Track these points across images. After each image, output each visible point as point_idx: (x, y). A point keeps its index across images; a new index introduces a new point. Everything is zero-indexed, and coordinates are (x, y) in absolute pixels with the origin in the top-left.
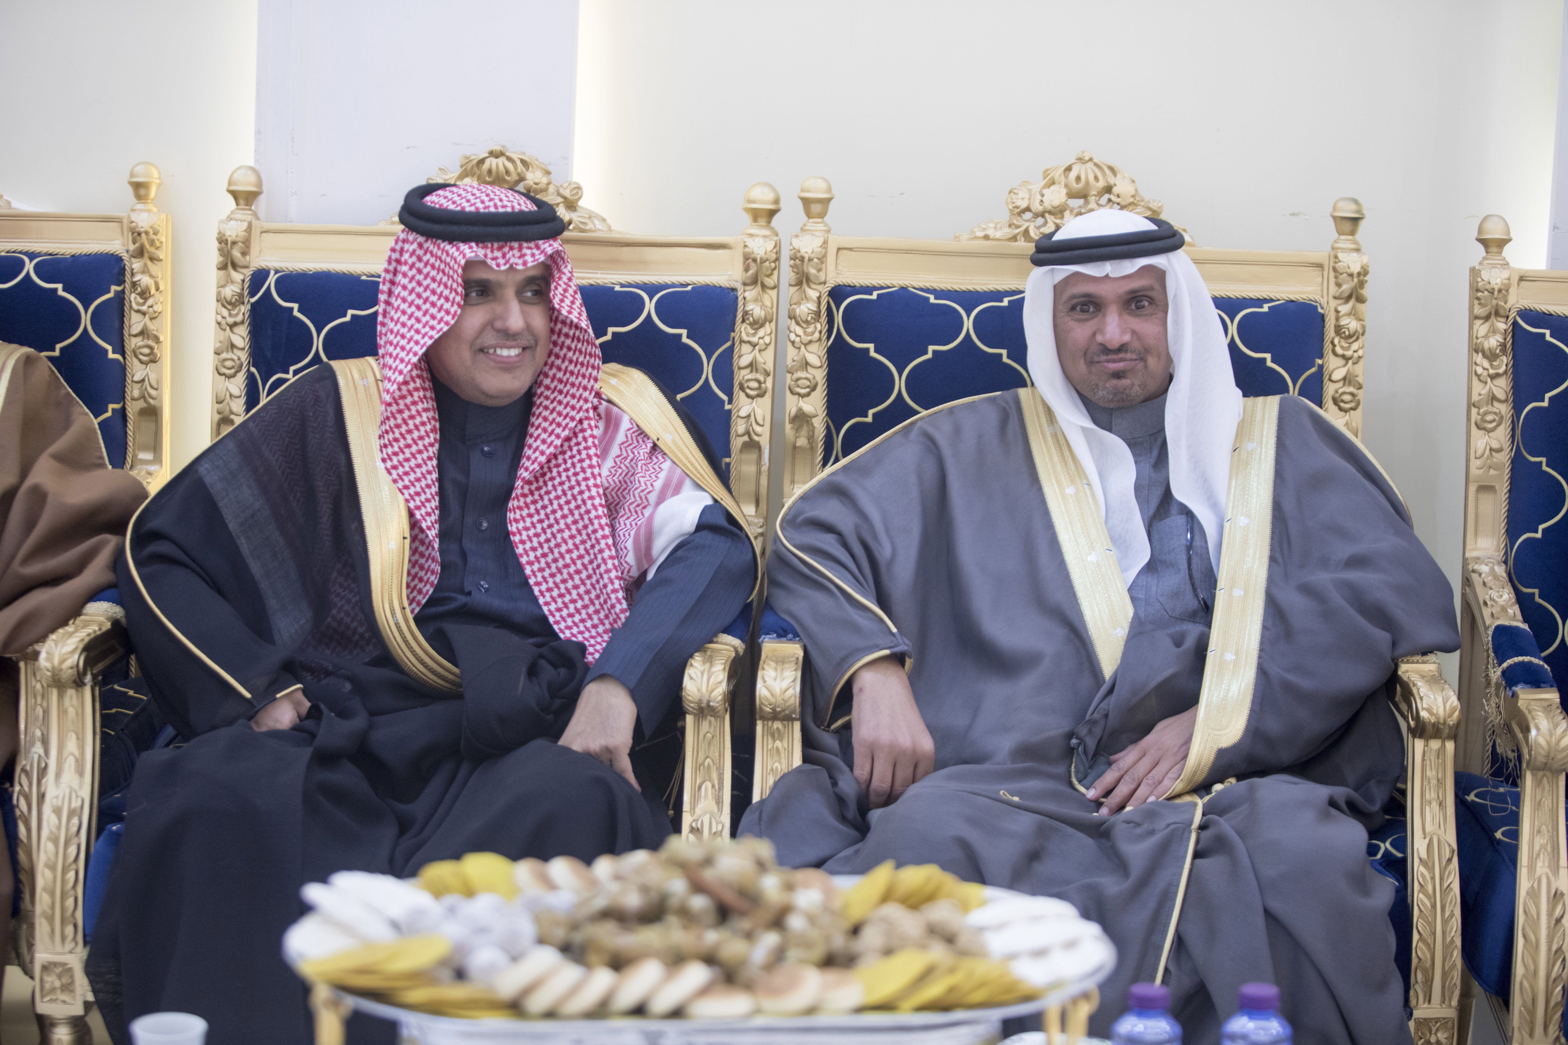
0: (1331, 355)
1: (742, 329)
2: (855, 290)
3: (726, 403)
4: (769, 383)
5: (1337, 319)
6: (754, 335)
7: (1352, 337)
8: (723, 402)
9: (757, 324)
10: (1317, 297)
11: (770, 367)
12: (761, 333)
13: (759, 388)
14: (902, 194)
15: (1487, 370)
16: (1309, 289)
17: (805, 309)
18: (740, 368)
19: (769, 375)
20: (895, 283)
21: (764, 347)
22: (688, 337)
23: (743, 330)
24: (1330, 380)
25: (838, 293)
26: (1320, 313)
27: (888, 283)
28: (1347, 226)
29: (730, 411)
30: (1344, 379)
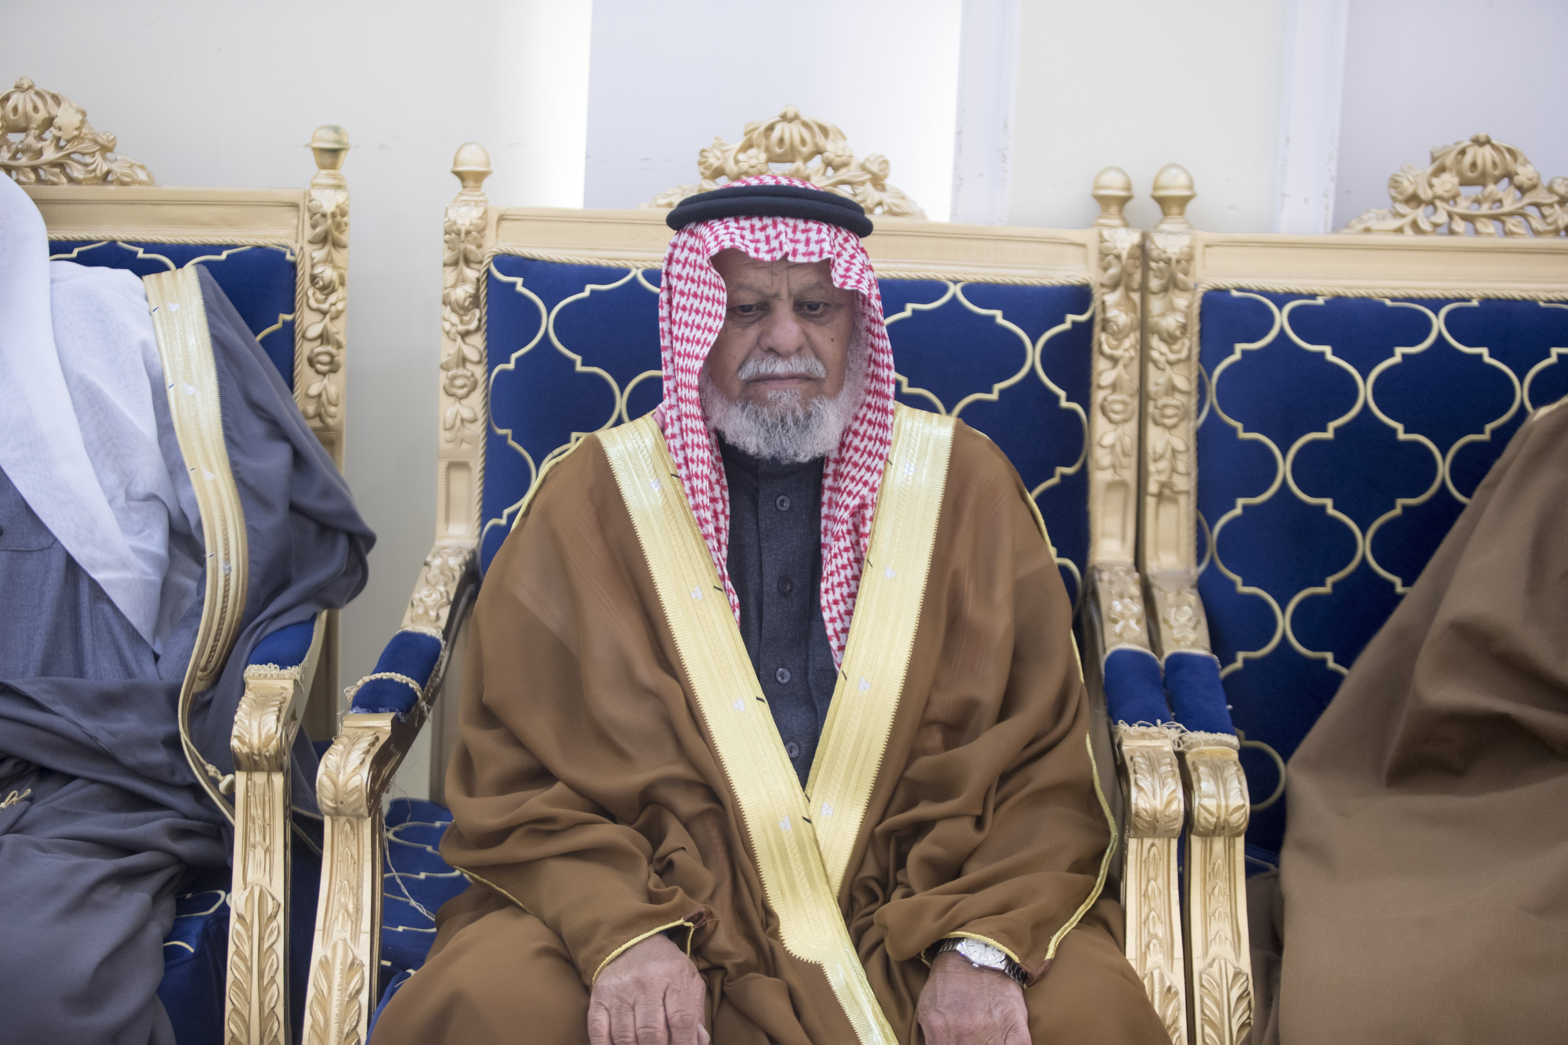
0: (306, 310)
7: (327, 289)
10: (290, 242)
28: (328, 160)
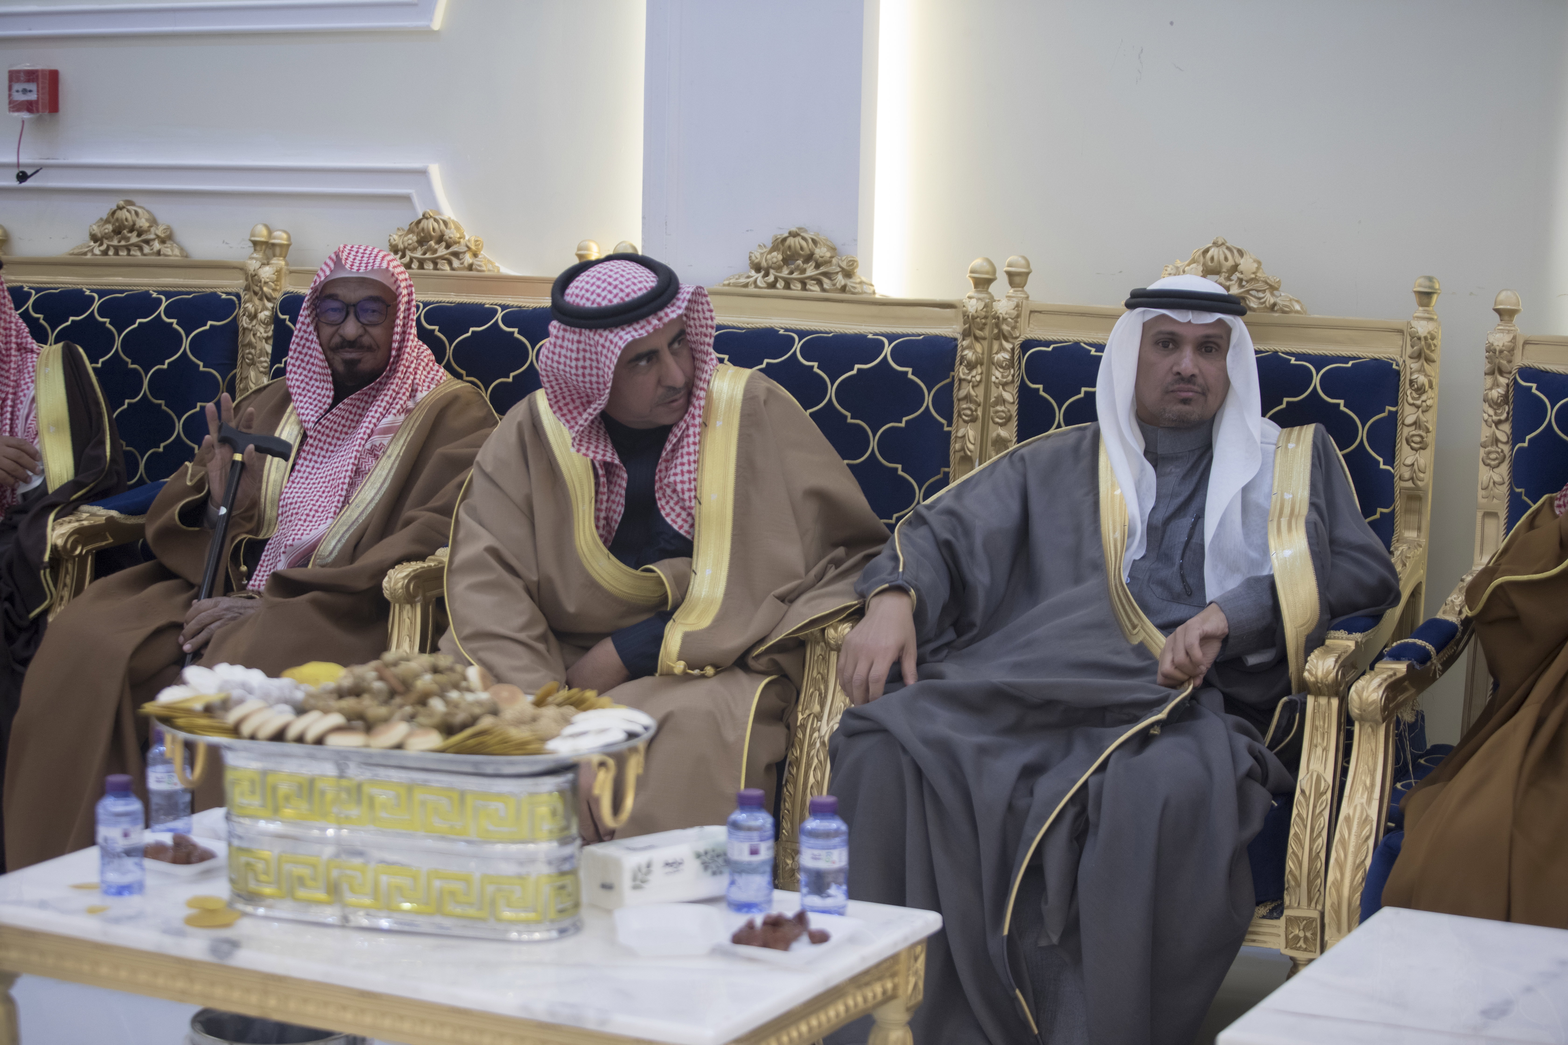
0: (1405, 404)
1: (960, 370)
2: (1039, 343)
3: (945, 425)
4: (980, 413)
5: (1411, 374)
6: (969, 374)
7: (1420, 389)
8: (942, 425)
9: (971, 366)
10: (1397, 357)
11: (981, 399)
12: (974, 373)
13: (972, 415)
14: (1121, 272)
15: (1492, 416)
16: (1391, 350)
17: (1002, 356)
18: (959, 400)
19: (979, 405)
20: (1070, 339)
21: (976, 384)
22: (913, 374)
23: (961, 372)
24: (1403, 423)
25: (1026, 345)
26: (1395, 370)
27: (1065, 338)
28: (1425, 299)
29: (949, 433)
30: (1415, 423)
